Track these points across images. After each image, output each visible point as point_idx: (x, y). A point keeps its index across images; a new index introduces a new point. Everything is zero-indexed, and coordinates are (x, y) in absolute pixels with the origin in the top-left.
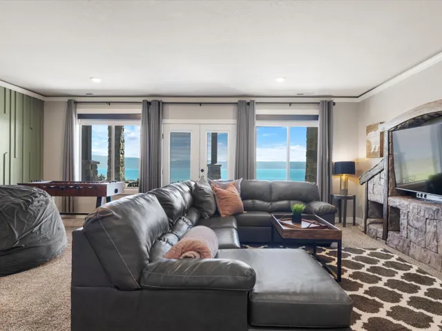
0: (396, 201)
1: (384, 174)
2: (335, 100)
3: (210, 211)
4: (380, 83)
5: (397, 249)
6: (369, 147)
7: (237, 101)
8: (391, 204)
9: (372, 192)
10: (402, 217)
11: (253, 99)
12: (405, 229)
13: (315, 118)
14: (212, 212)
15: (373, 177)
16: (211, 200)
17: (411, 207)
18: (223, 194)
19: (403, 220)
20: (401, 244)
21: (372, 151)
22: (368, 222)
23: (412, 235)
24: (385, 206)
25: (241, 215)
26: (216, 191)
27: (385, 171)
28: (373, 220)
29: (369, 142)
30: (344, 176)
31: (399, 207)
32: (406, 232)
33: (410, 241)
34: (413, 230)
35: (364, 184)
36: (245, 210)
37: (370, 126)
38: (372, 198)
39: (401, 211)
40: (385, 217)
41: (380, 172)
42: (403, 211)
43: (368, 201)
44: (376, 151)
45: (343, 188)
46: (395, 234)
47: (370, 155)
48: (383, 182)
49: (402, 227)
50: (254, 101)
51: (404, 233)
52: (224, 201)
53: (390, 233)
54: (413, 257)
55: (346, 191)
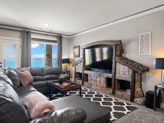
0: (86, 72)
1: (82, 63)
2: (63, 36)
3: (17, 84)
4: (79, 32)
5: (87, 87)
6: (74, 54)
7: (22, 30)
8: (84, 73)
9: (77, 69)
10: (89, 77)
11: (30, 30)
12: (90, 80)
13: (56, 42)
14: (18, 84)
15: (78, 64)
16: (17, 78)
17: (92, 74)
18: (24, 75)
19: (89, 78)
20: (88, 85)
21: (76, 55)
22: (76, 80)
23: (92, 82)
24: (83, 74)
25: (32, 84)
26: (19, 74)
27: (82, 62)
28: (77, 79)
29: (74, 52)
30: (66, 64)
31: (88, 74)
32: (90, 81)
33: (92, 84)
34: (92, 80)
35: (74, 67)
36: (33, 81)
37: (75, 47)
38: (77, 71)
39: (88, 75)
40: (82, 77)
41: (80, 62)
42: (89, 75)
43: (76, 72)
44: (77, 55)
45: (66, 68)
46: (86, 82)
47: (75, 56)
48: (82, 66)
49: (89, 80)
50: (30, 31)
51: (89, 82)
52: (24, 78)
53: (84, 82)
54: (93, 89)
55: (67, 69)
